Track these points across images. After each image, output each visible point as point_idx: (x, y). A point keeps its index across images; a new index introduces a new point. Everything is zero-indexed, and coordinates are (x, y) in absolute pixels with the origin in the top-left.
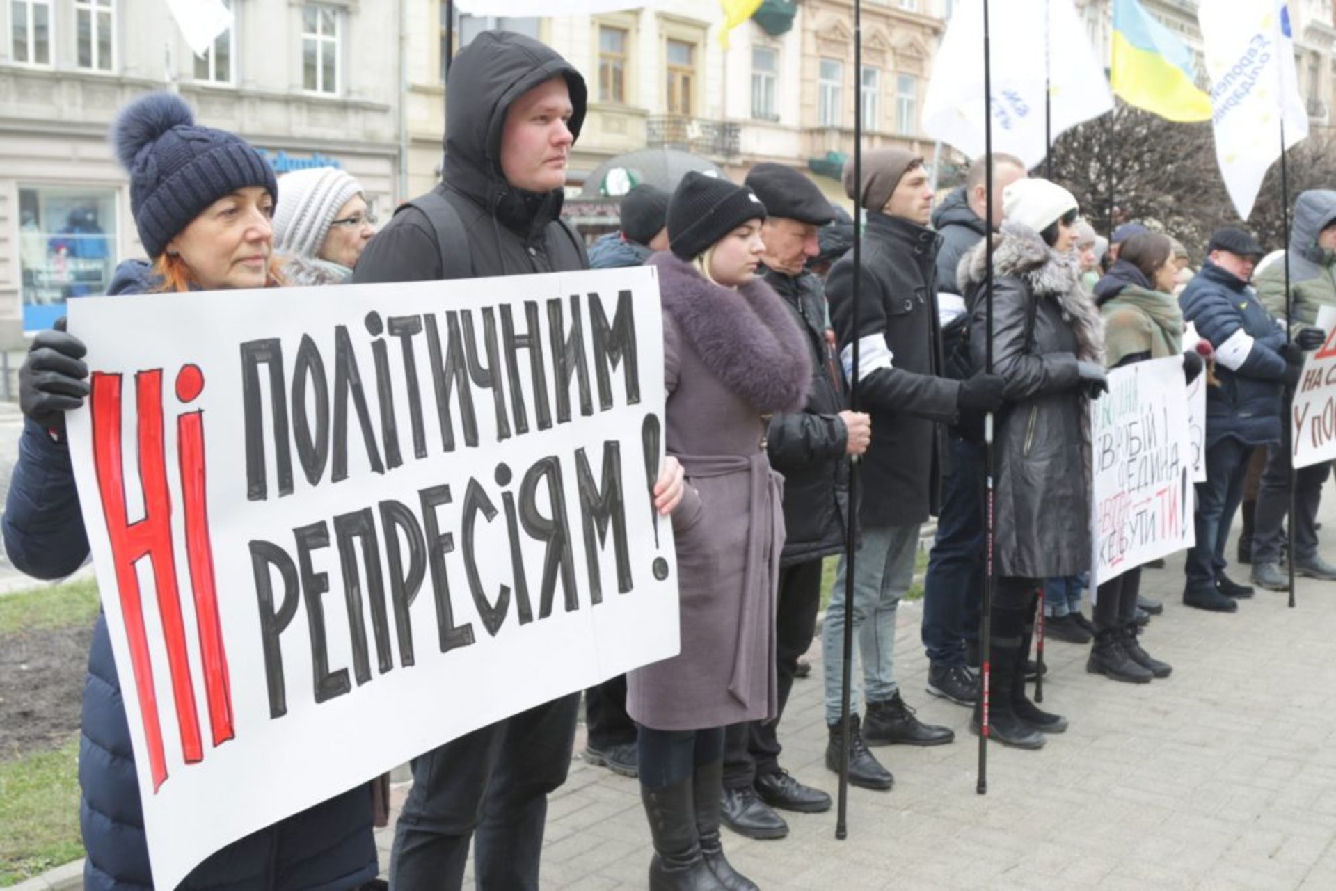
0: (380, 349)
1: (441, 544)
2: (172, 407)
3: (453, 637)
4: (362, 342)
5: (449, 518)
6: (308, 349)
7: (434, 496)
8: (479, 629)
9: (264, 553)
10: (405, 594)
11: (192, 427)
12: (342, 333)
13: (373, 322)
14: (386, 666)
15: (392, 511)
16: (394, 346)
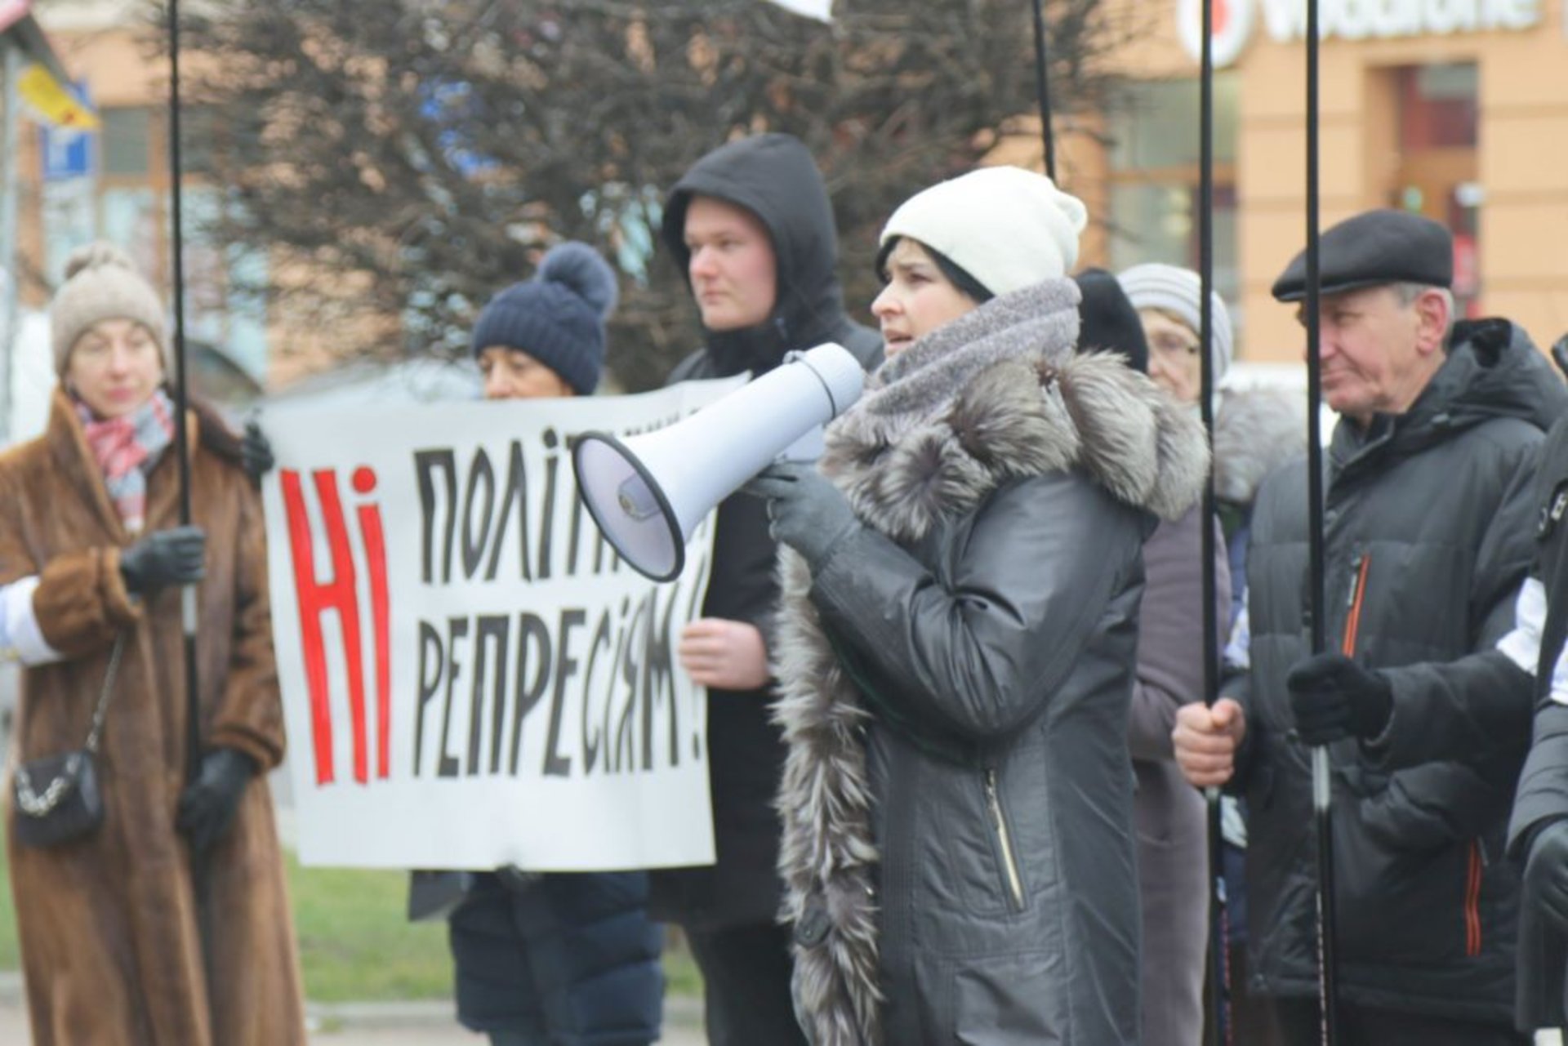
0: (552, 464)
1: (567, 667)
2: (350, 500)
3: (555, 765)
4: (535, 455)
5: (580, 641)
6: (481, 463)
7: (573, 617)
8: (577, 764)
9: (427, 632)
10: (525, 704)
11: (370, 518)
12: (516, 449)
13: (550, 438)
14: (495, 767)
15: (531, 623)
16: (565, 458)
